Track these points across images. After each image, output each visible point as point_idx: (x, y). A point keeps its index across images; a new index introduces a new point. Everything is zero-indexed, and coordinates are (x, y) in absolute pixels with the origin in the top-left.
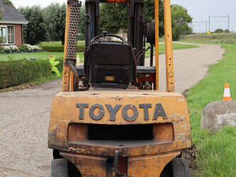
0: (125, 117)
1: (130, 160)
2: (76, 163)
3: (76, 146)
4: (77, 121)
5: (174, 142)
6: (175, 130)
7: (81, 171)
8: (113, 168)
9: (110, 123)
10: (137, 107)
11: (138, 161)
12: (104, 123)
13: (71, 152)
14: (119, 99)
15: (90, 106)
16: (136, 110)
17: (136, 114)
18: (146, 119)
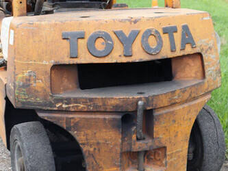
0: (147, 50)
1: (156, 113)
2: (69, 128)
3: (68, 101)
4: (67, 61)
5: (206, 81)
6: (205, 64)
7: (77, 138)
8: (134, 128)
9: (125, 60)
10: (161, 32)
11: (166, 113)
12: (114, 61)
13: (60, 111)
14: (135, 22)
15: (87, 36)
16: (160, 37)
17: (160, 44)
18: (173, 50)
